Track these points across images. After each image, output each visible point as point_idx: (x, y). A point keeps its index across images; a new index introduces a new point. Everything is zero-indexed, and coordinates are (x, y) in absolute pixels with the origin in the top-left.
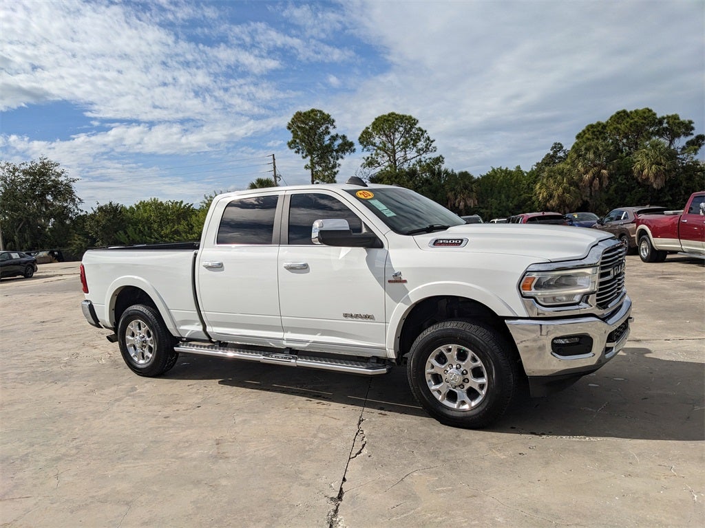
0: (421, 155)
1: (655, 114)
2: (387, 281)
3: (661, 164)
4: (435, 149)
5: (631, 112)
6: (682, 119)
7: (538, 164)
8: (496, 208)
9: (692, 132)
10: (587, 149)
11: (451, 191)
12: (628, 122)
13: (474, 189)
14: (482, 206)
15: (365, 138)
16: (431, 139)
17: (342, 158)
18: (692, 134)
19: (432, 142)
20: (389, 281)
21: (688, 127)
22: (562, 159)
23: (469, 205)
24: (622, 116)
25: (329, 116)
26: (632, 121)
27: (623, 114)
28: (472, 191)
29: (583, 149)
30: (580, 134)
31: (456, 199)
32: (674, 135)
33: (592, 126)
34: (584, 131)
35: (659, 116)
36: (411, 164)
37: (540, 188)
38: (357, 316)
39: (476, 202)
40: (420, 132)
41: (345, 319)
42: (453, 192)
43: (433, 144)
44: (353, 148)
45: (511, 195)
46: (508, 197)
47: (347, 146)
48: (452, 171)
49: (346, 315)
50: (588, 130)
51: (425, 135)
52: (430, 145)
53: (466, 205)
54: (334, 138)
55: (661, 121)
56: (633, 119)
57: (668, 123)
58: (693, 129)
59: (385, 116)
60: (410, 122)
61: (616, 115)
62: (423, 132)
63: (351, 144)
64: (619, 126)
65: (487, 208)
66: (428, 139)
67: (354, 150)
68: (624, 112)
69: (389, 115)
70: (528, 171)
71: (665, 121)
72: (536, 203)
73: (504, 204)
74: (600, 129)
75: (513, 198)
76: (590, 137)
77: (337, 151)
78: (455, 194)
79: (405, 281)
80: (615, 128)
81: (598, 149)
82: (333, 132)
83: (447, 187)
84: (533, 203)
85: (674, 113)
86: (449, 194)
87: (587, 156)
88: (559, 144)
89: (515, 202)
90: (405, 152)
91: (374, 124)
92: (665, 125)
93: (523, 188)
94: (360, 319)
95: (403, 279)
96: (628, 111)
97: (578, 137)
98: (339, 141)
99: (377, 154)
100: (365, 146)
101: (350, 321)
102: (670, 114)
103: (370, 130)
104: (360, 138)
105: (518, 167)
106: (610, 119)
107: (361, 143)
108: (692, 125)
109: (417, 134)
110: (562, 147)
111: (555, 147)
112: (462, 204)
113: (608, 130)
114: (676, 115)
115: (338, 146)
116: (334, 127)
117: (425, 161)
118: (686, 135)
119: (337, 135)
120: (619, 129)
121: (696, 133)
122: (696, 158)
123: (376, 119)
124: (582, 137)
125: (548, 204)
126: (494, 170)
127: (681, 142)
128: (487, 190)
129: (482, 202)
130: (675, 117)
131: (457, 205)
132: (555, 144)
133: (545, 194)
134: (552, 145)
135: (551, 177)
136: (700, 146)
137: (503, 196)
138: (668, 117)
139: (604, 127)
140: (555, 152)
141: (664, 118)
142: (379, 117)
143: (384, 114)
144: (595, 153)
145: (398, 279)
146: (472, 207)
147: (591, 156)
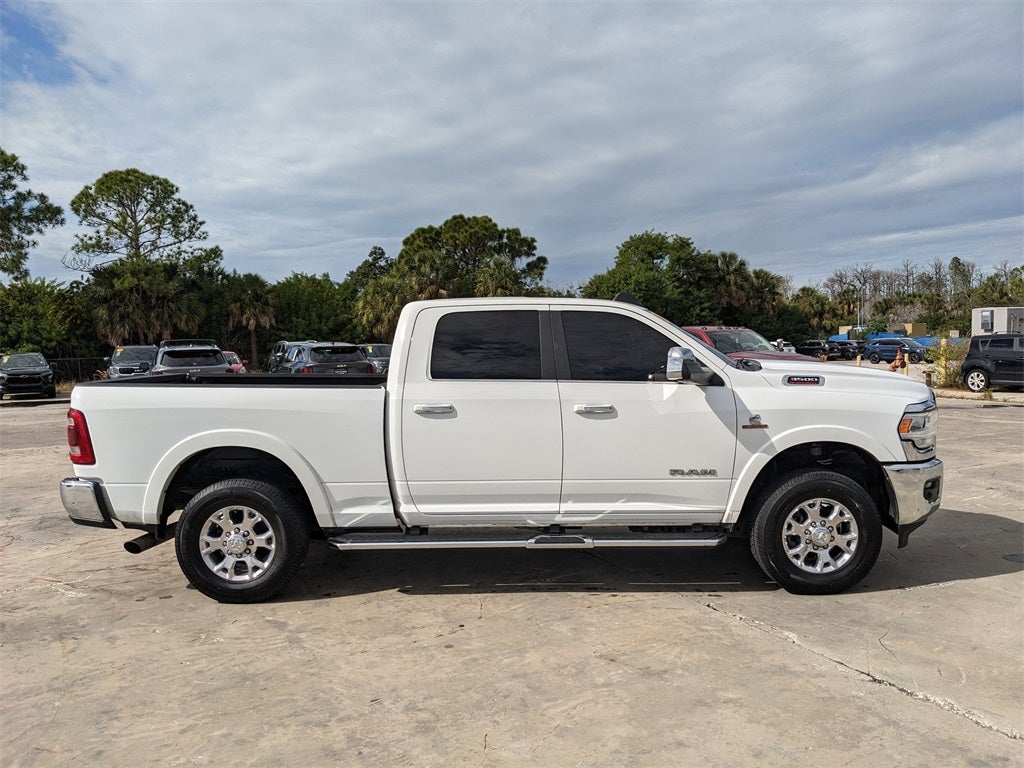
0: (180, 242)
1: (495, 225)
2: (740, 427)
3: (506, 289)
4: (204, 237)
5: (469, 219)
6: (523, 235)
7: (352, 273)
8: (303, 332)
9: (534, 252)
10: (422, 261)
11: (235, 301)
12: (466, 231)
13: (271, 301)
14: (281, 327)
15: (84, 204)
16: (199, 220)
17: (40, 231)
18: (534, 255)
19: (201, 224)
20: (744, 427)
21: (530, 245)
22: (384, 271)
23: (263, 324)
24: (458, 222)
25: (14, 158)
26: (472, 230)
27: (460, 220)
28: (266, 303)
29: (416, 260)
30: (408, 239)
31: (242, 315)
32: (515, 254)
33: (423, 230)
34: (413, 236)
35: (500, 228)
36: (165, 254)
37: (364, 308)
38: (692, 472)
39: (274, 322)
40: (184, 208)
41: (672, 477)
42: (239, 304)
43: (203, 228)
44: (59, 217)
45: (325, 315)
46: (320, 317)
47: (49, 213)
48: (235, 272)
49: (674, 472)
50: (418, 234)
51: (191, 213)
52: (197, 229)
53: (258, 325)
54: (22, 197)
55: (501, 234)
56: (471, 228)
57: (508, 238)
58: (535, 248)
59: (121, 172)
60: (166, 189)
61: (451, 221)
62: (188, 207)
63: (59, 211)
64: (456, 234)
65: (288, 331)
66: (194, 218)
67: (62, 222)
68: (461, 217)
69: (128, 172)
70: (341, 282)
71: (506, 235)
72: (359, 328)
73: (316, 326)
74: (433, 235)
75: (328, 319)
76: (422, 244)
77: (29, 219)
78: (241, 307)
79: (766, 426)
80: (451, 237)
81: (434, 262)
82: (22, 187)
83: (228, 296)
84: (355, 327)
85: (515, 227)
86: (232, 306)
87: (422, 269)
88: (380, 249)
89: (331, 325)
90: (159, 234)
91: (101, 182)
92: (505, 240)
93: (337, 305)
94: (696, 477)
95: (763, 423)
96: (466, 217)
97: (405, 242)
98: (35, 203)
99: (108, 233)
100: (85, 217)
101: (679, 480)
102: (511, 227)
103: (92, 192)
104: (73, 203)
105: (326, 276)
106: (445, 225)
107: (77, 211)
108: (535, 244)
109: (178, 210)
110: (383, 253)
111: (375, 253)
112: (252, 322)
113: (444, 237)
114: (517, 229)
115: (31, 211)
116: (25, 178)
117: (192, 253)
118: (528, 254)
119: (29, 193)
120: (457, 239)
121: (538, 253)
122: (540, 284)
123: (106, 176)
124: (412, 244)
125: (375, 331)
126: (296, 276)
127: (521, 263)
128: (289, 304)
129: (283, 322)
130: (516, 232)
131: (244, 322)
132: (375, 248)
133: (371, 315)
134: (370, 249)
135: (378, 293)
136: (543, 268)
137: (314, 314)
138: (509, 231)
139: (438, 233)
140: (375, 259)
141: (504, 231)
142: (110, 173)
143: (120, 170)
144: (431, 266)
145: (755, 424)
146: (268, 327)
147: (425, 269)
